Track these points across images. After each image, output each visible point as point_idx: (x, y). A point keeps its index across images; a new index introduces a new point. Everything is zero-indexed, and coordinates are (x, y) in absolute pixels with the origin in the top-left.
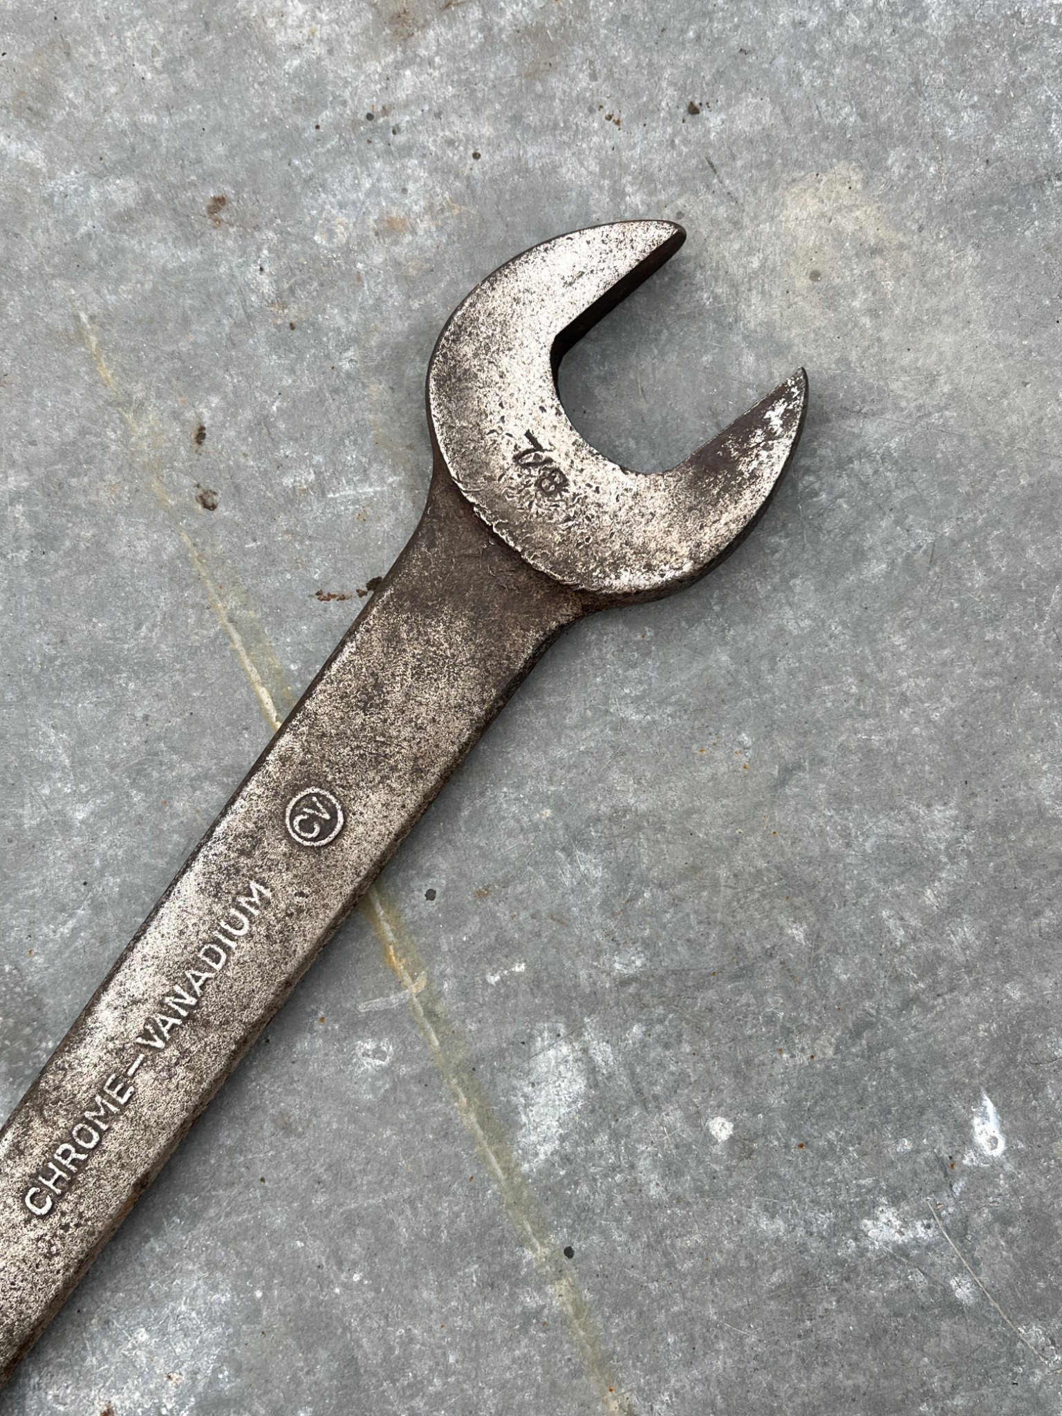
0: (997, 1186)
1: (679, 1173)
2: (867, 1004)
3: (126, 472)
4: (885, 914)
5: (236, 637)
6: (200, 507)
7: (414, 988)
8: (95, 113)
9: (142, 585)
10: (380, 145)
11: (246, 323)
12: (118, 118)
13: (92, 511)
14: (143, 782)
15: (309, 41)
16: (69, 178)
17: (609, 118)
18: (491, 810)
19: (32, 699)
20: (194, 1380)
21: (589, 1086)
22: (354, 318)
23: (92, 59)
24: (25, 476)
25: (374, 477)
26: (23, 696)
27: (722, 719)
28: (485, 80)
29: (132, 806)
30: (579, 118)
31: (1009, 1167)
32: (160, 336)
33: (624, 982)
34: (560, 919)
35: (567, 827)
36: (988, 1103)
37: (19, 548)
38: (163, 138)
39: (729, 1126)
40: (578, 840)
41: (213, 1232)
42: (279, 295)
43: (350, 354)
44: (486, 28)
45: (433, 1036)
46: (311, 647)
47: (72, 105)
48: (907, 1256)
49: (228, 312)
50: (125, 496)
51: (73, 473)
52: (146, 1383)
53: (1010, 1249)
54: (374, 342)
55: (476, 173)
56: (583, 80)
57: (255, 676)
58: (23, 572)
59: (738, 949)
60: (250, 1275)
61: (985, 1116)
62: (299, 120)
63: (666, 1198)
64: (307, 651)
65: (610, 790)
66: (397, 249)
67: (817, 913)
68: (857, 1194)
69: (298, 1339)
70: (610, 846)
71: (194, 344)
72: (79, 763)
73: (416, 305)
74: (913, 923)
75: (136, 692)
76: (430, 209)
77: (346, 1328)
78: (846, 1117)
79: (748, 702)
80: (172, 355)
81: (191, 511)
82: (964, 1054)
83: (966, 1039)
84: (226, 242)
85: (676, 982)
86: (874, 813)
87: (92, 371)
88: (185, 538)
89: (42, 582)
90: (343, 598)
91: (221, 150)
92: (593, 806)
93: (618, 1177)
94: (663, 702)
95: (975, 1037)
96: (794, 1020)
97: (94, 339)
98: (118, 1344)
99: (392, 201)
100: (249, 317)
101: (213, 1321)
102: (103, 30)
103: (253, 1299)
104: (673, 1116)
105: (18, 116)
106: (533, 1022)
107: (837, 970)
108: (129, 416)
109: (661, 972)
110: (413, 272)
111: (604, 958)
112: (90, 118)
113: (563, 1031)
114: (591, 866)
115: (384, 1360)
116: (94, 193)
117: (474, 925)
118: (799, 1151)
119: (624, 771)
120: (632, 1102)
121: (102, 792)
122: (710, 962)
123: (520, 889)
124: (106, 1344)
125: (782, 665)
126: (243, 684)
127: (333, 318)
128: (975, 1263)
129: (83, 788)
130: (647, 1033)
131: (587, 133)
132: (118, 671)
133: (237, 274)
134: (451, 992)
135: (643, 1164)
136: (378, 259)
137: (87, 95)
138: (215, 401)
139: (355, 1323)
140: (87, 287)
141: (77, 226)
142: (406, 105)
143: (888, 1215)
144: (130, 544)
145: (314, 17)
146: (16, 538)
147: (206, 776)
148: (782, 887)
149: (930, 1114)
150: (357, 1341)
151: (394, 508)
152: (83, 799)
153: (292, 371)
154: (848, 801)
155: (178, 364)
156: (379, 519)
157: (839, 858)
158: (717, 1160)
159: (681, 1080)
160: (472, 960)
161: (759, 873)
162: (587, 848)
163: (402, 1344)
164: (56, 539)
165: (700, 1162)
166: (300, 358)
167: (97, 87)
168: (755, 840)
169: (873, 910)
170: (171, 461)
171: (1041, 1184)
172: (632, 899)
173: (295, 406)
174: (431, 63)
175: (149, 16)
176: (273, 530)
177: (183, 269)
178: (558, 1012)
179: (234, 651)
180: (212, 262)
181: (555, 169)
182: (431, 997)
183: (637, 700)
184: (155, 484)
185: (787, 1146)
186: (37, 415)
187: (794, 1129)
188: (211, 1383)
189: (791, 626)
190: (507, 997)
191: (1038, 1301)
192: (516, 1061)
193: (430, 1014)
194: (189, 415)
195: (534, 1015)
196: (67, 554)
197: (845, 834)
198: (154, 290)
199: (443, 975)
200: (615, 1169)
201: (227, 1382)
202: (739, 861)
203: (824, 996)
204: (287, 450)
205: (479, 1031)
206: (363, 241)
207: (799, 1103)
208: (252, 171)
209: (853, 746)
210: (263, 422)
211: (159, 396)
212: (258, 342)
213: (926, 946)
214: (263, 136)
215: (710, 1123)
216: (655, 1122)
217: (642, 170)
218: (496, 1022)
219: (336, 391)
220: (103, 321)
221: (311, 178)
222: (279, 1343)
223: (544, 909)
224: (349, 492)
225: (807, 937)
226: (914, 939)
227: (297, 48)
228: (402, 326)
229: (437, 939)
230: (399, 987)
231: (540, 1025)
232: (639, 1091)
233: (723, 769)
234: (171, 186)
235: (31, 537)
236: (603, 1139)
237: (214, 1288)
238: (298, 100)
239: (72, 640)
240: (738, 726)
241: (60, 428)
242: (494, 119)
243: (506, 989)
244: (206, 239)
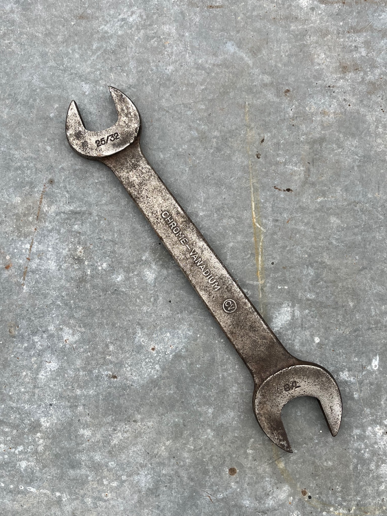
0: (372, 376)
1: (304, 346)
2: (360, 326)
3: (242, 142)
4: (372, 308)
5: (252, 189)
6: (256, 157)
7: (261, 282)
8: (268, 59)
9: (236, 169)
10: (329, 94)
11: (283, 120)
12: (272, 62)
13: (231, 148)
14: (218, 212)
15: (323, 64)
16: (256, 71)
17: (382, 110)
18: (294, 250)
19: (201, 184)
20: (176, 349)
21: (291, 319)
22: (308, 129)
23: (272, 47)
24: (219, 133)
25: (298, 166)
26: (199, 182)
27: (354, 251)
28: (358, 89)
29: (214, 217)
30: (375, 107)
31: (377, 373)
32: (263, 115)
33: (308, 300)
34: (300, 280)
35: (309, 261)
36: (378, 357)
37: (211, 149)
38: (281, 71)
39: (319, 340)
40: (311, 265)
41: (194, 318)
42: (293, 117)
43: (304, 137)
44: (363, 78)
45: (261, 294)
46: (268, 198)
47: (263, 55)
48: (347, 383)
49: (280, 116)
50: (240, 147)
51: (230, 137)
52: (165, 345)
53: (370, 391)
54: (310, 136)
55: (348, 109)
56: (380, 99)
57: (253, 199)
58: (210, 155)
59: (337, 303)
60: (198, 330)
61: (376, 360)
62: (313, 80)
63: (299, 350)
64: (267, 198)
65: (322, 257)
66: (323, 118)
67: (357, 302)
68: (341, 366)
69: (203, 349)
70: (317, 269)
71: (270, 120)
72: (205, 202)
73: (323, 132)
74: (377, 312)
75: (225, 192)
76: (334, 113)
77: (215, 351)
78: (346, 348)
79: (361, 250)
80: (263, 120)
81: (254, 157)
82: (377, 344)
83: (379, 342)
84: (286, 100)
85: (320, 304)
86: (379, 285)
87: (244, 116)
88: (250, 162)
89: (213, 159)
90: (280, 190)
91: (293, 79)
92: (317, 258)
93: (290, 342)
94: (342, 242)
95: (381, 342)
96: (343, 323)
97: (247, 109)
98: (162, 334)
99: (327, 107)
100: (284, 119)
101: (186, 338)
102: (277, 41)
103: (197, 336)
104: (307, 333)
105: (250, 52)
106: (284, 300)
107: (357, 316)
108: (248, 130)
109: (318, 301)
110: (325, 125)
111: (306, 293)
112: (266, 60)
113: (290, 305)
114: (311, 272)
115: (221, 361)
116: (260, 76)
117: (279, 274)
118: (332, 351)
119: (327, 254)
120: (299, 326)
121: (208, 211)
122: (329, 303)
123: (293, 270)
124: (159, 333)
125: (372, 245)
126: (249, 200)
127: (303, 127)
128: (361, 391)
129: (204, 208)
130: (309, 313)
131: (376, 111)
132: (222, 186)
133: (286, 108)
134: (269, 287)
135: (297, 341)
136: (318, 119)
137: (268, 54)
138: (269, 135)
139: (218, 350)
140: (250, 97)
141: (254, 82)
142: (338, 87)
143: (346, 373)
144: (237, 158)
145: (326, 59)
146: (211, 146)
147: (233, 217)
148: (351, 293)
149: (364, 355)
150: (217, 355)
151: (300, 175)
152: (203, 211)
153: (289, 135)
154: (374, 280)
155: (264, 123)
156: (295, 176)
157: (367, 291)
158: (313, 346)
159: (313, 326)
160: (276, 281)
161: (348, 288)
162: (312, 267)
163: (227, 359)
164: (221, 150)
165: (309, 345)
166: (292, 133)
167: (271, 53)
168: (350, 280)
169: (370, 305)
170: (254, 144)
171: (382, 379)
172: (317, 282)
173: (286, 143)
174: (348, 80)
175: (289, 43)
176: (270, 169)
177: (274, 102)
178: (291, 300)
179: (250, 192)
180: (281, 103)
181: (365, 116)
182: (264, 286)
183: (337, 239)
184: (248, 148)
185: (330, 349)
186: (227, 120)
187: (333, 346)
188: (180, 351)
189: (377, 237)
190: (281, 293)
191: (371, 404)
192: (277, 307)
193: (262, 289)
194: (262, 135)
195: (285, 299)
196: (222, 155)
197: (370, 287)
198: (265, 104)
199: (268, 282)
200: (290, 339)
201: (183, 352)
202: (345, 283)
203: (351, 320)
204: (281, 152)
205: (272, 297)
206: (317, 113)
207: (337, 341)
208: (298, 87)
209: (380, 269)
210: (278, 144)
211: (257, 128)
212: (284, 126)
213: (378, 318)
214: (304, 80)
215: (315, 338)
216: (303, 333)
217: (385, 124)
218: (276, 297)
219: (297, 144)
220: (251, 106)
221: (311, 94)
222: (198, 348)
223: (297, 276)
224: (291, 167)
225: (353, 306)
226: (376, 316)
227: (319, 64)
228: (318, 136)
229: (270, 274)
230: (257, 281)
231: (285, 302)
232: (302, 325)
233: (350, 262)
234: (278, 82)
235: (215, 147)
236: (290, 332)
237: (189, 330)
238: (315, 76)
239: (215, 174)
240: (357, 254)
241: (231, 126)
242: (357, 99)
243: (281, 291)
244: (282, 98)
